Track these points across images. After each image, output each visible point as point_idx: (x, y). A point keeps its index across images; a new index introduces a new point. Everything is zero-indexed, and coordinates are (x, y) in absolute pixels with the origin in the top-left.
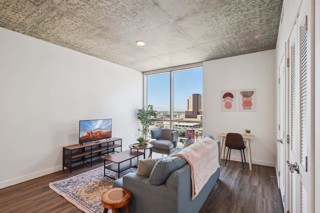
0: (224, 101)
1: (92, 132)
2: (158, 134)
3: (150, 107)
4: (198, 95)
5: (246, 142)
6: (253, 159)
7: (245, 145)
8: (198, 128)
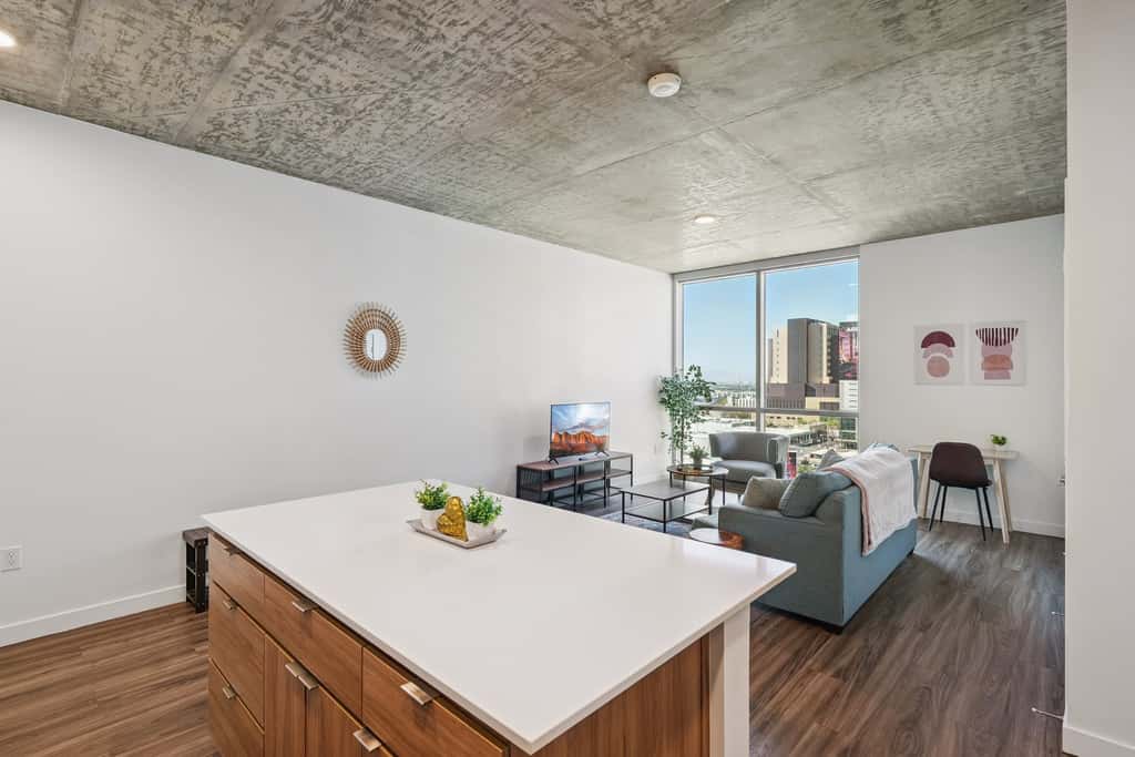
0: (925, 357)
1: (566, 434)
2: (726, 446)
3: (694, 372)
4: (810, 322)
5: (991, 466)
6: (1014, 519)
7: (989, 478)
8: (809, 445)
